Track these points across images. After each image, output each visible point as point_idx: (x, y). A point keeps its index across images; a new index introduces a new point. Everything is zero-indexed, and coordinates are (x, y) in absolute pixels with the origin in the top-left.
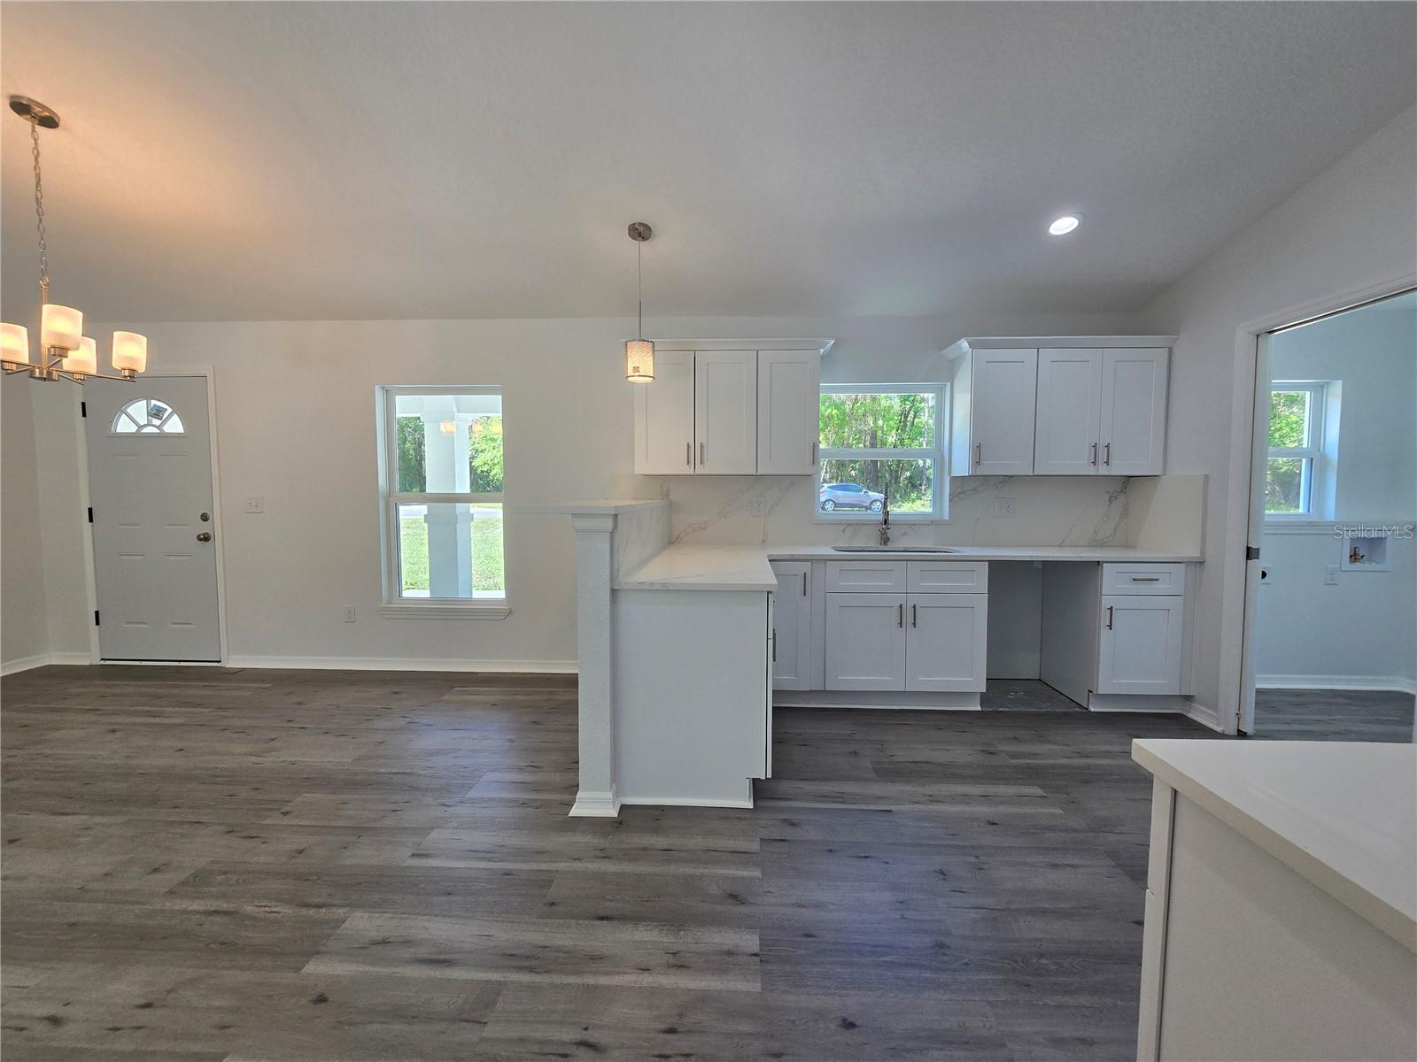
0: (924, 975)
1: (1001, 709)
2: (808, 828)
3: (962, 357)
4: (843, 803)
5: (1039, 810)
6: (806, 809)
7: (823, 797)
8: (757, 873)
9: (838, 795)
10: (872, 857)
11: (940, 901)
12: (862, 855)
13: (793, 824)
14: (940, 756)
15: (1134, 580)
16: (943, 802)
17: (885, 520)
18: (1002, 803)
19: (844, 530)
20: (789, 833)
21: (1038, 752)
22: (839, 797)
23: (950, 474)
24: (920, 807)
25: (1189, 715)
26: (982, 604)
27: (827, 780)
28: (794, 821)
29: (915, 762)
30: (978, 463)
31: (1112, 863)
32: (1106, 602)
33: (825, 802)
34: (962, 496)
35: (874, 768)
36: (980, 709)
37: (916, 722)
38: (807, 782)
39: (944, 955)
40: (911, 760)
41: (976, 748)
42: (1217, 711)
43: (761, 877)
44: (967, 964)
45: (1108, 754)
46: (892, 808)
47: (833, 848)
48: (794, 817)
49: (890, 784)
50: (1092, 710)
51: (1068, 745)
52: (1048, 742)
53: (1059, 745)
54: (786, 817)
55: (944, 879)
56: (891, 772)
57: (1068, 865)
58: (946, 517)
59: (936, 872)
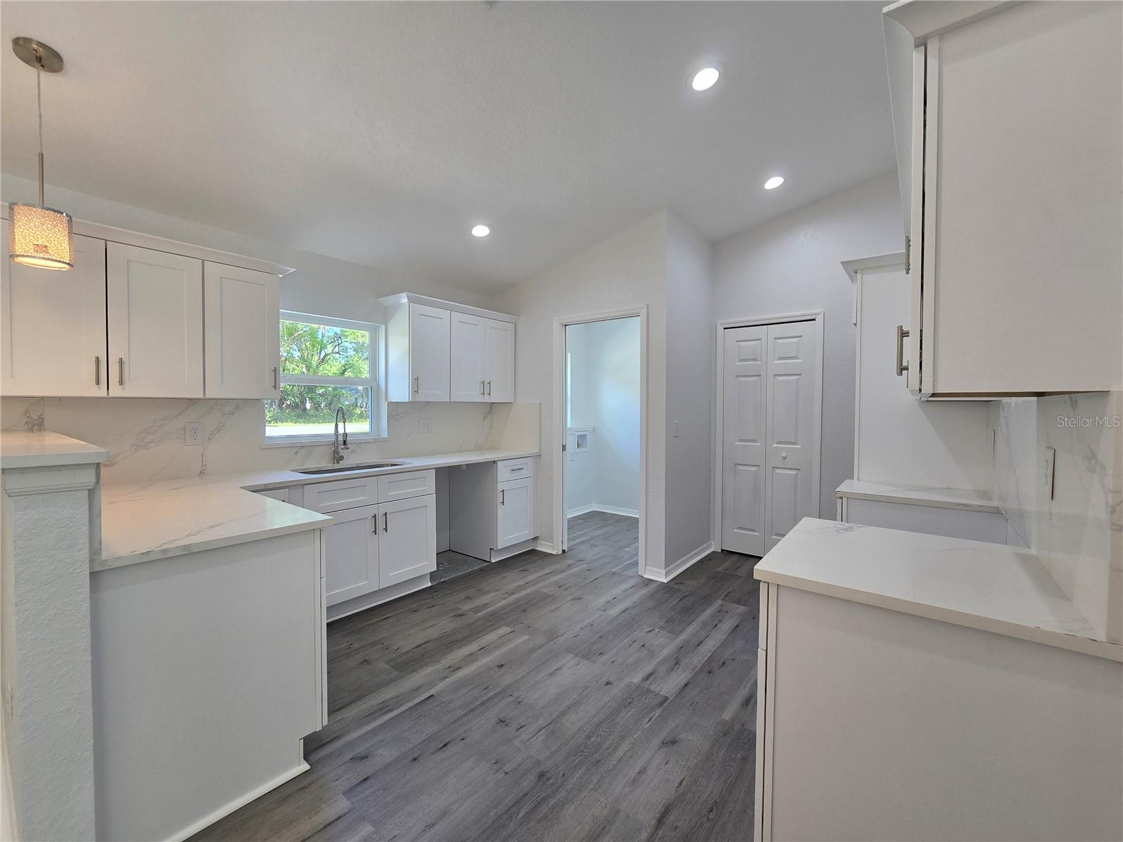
0: (550, 805)
1: (442, 580)
2: (380, 751)
3: (398, 307)
4: (391, 710)
5: (517, 642)
6: (361, 737)
7: (370, 716)
8: (368, 829)
9: (380, 707)
10: (449, 742)
11: (517, 742)
12: (441, 745)
13: (363, 758)
14: (433, 633)
15: (513, 470)
16: (461, 667)
17: (344, 441)
18: (496, 648)
19: (296, 453)
20: (365, 769)
21: (486, 602)
22: (384, 708)
23: (386, 399)
24: (448, 680)
25: (537, 549)
26: (431, 501)
27: (359, 698)
28: (362, 755)
29: (418, 646)
30: (416, 392)
31: (572, 655)
32: (500, 487)
33: (375, 719)
34: (397, 417)
35: (391, 666)
36: (430, 585)
37: (394, 613)
38: (344, 711)
39: (549, 779)
40: (414, 646)
41: (450, 615)
42: (552, 543)
43: (373, 829)
44: (564, 775)
45: (521, 588)
46: (432, 692)
47: (416, 755)
48: (360, 749)
49: (413, 674)
50: (493, 561)
51: (498, 590)
52: (487, 593)
53: (494, 592)
54: (350, 756)
55: (506, 725)
56: (408, 664)
57: (556, 670)
58: (385, 435)
59: (497, 723)
